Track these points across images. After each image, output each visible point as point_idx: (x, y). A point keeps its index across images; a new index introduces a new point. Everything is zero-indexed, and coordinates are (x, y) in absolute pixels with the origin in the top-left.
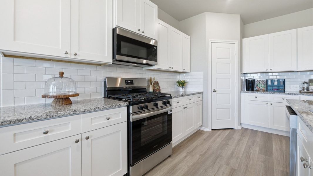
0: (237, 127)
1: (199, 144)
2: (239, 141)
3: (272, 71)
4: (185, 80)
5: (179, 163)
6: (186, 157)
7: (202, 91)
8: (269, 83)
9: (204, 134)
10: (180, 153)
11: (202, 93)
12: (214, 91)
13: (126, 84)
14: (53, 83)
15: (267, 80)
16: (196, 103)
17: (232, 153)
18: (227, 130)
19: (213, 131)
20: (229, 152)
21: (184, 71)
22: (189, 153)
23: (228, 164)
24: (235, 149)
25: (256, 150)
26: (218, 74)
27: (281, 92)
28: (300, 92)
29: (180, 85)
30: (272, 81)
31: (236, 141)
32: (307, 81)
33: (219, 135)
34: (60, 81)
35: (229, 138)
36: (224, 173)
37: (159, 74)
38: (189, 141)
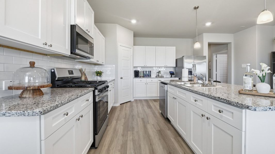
0: (132, 100)
1: (119, 114)
2: (137, 106)
3: (147, 66)
4: (102, 71)
5: (115, 126)
6: (117, 122)
7: (114, 79)
8: (145, 73)
9: (117, 108)
10: (112, 121)
11: (114, 80)
12: (121, 78)
13: (69, 74)
14: (28, 74)
15: (144, 71)
16: (113, 87)
17: (138, 112)
18: (128, 103)
19: (121, 105)
20: (136, 112)
21: (103, 64)
22: (117, 120)
23: (139, 117)
24: (138, 110)
25: (146, 108)
26: (123, 67)
27: (149, 77)
28: (156, 77)
29: (99, 75)
30: (146, 72)
31: (136, 107)
32: (158, 72)
33: (126, 106)
34: (35, 71)
35: (131, 106)
36: (140, 121)
37: (89, 66)
38: (111, 114)
